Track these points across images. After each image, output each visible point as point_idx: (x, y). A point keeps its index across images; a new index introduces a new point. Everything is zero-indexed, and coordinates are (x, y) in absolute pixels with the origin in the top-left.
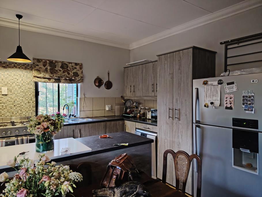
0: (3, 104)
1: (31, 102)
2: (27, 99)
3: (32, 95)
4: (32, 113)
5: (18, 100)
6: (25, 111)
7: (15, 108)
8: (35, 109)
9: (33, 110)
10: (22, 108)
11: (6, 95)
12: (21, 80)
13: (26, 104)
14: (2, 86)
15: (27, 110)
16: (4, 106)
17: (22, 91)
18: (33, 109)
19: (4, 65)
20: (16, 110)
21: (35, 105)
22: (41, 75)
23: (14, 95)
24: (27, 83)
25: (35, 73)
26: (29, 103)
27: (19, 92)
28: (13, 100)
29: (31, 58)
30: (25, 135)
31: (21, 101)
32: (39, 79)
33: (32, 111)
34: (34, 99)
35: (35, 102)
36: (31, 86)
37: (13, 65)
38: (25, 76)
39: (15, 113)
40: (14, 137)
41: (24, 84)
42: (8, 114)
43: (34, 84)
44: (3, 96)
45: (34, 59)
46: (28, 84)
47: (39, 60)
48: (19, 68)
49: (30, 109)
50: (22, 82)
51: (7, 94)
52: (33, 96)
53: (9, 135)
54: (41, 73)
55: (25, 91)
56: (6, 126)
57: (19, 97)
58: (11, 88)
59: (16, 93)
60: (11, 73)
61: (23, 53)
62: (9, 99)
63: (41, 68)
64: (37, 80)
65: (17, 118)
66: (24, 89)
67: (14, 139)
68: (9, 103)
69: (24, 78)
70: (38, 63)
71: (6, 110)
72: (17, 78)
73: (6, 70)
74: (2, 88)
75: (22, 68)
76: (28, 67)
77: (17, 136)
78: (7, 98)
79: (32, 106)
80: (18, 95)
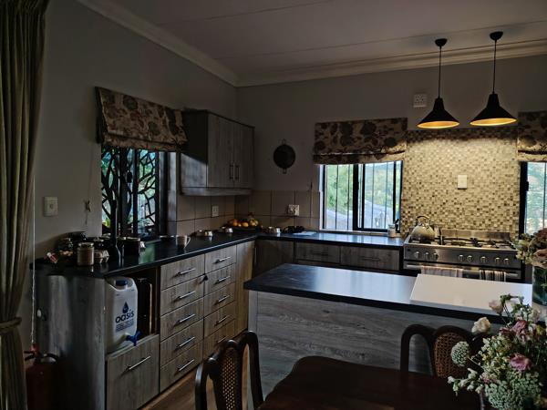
1: (511, 203)
2: (502, 197)
3: (512, 190)
4: (511, 226)
5: (484, 198)
6: (499, 220)
7: (478, 214)
8: (517, 218)
9: (514, 221)
10: (493, 215)
11: (464, 189)
12: (492, 160)
13: (499, 207)
14: (459, 173)
15: (502, 219)
16: (461, 208)
17: (494, 181)
18: (514, 218)
20: (481, 217)
21: (518, 210)
22: (537, 147)
23: (479, 189)
24: (503, 165)
26: (505, 205)
27: (488, 183)
28: (477, 199)
29: (515, 114)
31: (490, 202)
32: (530, 156)
33: (511, 223)
34: (517, 199)
35: (518, 205)
36: (513, 170)
37: (478, 132)
38: (500, 152)
39: (478, 223)
40: (477, 268)
41: (497, 167)
42: (466, 224)
43: (517, 166)
44: (459, 191)
45: (520, 115)
46: (506, 168)
47: (531, 116)
48: (490, 137)
49: (508, 218)
50: (494, 164)
51: (465, 186)
52: (515, 191)
53: (470, 262)
54: (535, 143)
55: (500, 181)
56: (464, 244)
57: (487, 193)
58: (473, 176)
59: (482, 185)
60: (475, 148)
62: (470, 196)
63: (535, 131)
64: (524, 157)
65: (481, 234)
66: (497, 177)
68: (469, 204)
69: (498, 155)
70: (529, 123)
72: (486, 156)
73: (466, 142)
74: (459, 176)
75: (496, 137)
76: (508, 133)
77: (483, 267)
78: (466, 194)
79: (511, 212)
80: (485, 188)
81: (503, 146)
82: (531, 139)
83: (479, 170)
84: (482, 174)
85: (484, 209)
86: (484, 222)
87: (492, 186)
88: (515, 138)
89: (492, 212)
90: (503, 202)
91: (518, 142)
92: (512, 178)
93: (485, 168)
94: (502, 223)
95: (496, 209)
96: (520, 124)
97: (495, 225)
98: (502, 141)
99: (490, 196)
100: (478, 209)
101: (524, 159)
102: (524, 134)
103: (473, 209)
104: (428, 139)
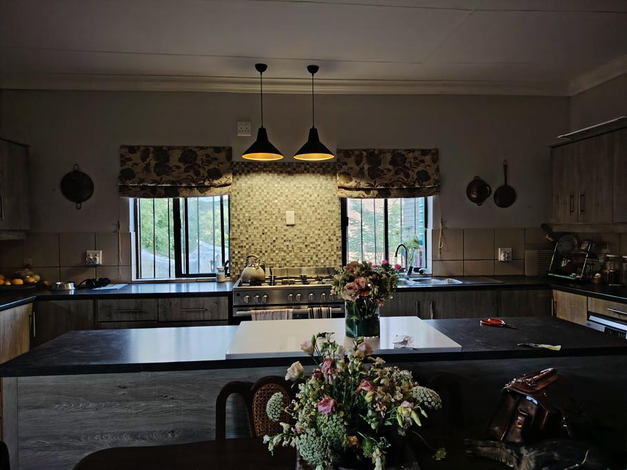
0: (288, 243)
1: (335, 238)
2: (327, 232)
3: (335, 225)
4: (335, 261)
5: (311, 235)
6: (324, 255)
7: (306, 251)
8: (340, 253)
9: (337, 255)
10: (319, 251)
11: (293, 225)
12: (316, 195)
13: (324, 243)
14: (287, 209)
15: (327, 254)
16: (290, 246)
17: (319, 217)
18: (338, 253)
19: (289, 169)
20: (309, 254)
21: (340, 245)
22: (353, 184)
23: (306, 225)
24: (326, 201)
25: (341, 181)
26: (330, 240)
27: (313, 219)
28: (304, 236)
29: (333, 149)
30: (325, 304)
31: (317, 237)
32: (348, 192)
33: (335, 257)
34: (339, 234)
35: (340, 240)
36: (335, 206)
37: (303, 167)
38: (323, 187)
39: (306, 260)
40: (306, 307)
41: (321, 203)
42: (296, 261)
43: (338, 203)
44: (288, 228)
45: (339, 151)
46: (329, 203)
47: (347, 153)
48: (313, 172)
49: (333, 253)
50: (318, 199)
51: (294, 223)
52: (337, 227)
53: (298, 301)
54: (351, 180)
55: (324, 217)
56: (293, 283)
57: (313, 229)
58: (300, 212)
59: (308, 220)
60: (300, 183)
61: (320, 141)
62: (298, 232)
63: (351, 168)
64: (344, 193)
65: (311, 270)
66: (321, 213)
67: (306, 309)
68: (298, 240)
69: (321, 191)
70: (346, 160)
71: (293, 254)
72: (311, 192)
73: (292, 177)
74: (287, 212)
75: (318, 172)
76: (329, 169)
77: (311, 305)
78: (295, 231)
79: (335, 248)
80: (311, 225)
81: (324, 182)
82: (348, 175)
83: (305, 205)
84: (308, 210)
85: (311, 245)
86: (312, 259)
87: (317, 222)
88: (335, 174)
89: (319, 248)
90: (327, 237)
91: (338, 178)
92: (334, 214)
93: (311, 203)
94: (327, 258)
95: (322, 245)
96: (338, 160)
97: (322, 261)
98: (324, 177)
99: (316, 232)
100: (306, 246)
101: (343, 195)
102: (342, 171)
103: (301, 245)
104: (254, 172)
